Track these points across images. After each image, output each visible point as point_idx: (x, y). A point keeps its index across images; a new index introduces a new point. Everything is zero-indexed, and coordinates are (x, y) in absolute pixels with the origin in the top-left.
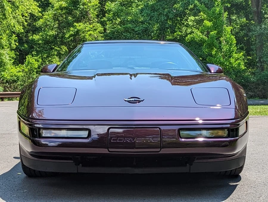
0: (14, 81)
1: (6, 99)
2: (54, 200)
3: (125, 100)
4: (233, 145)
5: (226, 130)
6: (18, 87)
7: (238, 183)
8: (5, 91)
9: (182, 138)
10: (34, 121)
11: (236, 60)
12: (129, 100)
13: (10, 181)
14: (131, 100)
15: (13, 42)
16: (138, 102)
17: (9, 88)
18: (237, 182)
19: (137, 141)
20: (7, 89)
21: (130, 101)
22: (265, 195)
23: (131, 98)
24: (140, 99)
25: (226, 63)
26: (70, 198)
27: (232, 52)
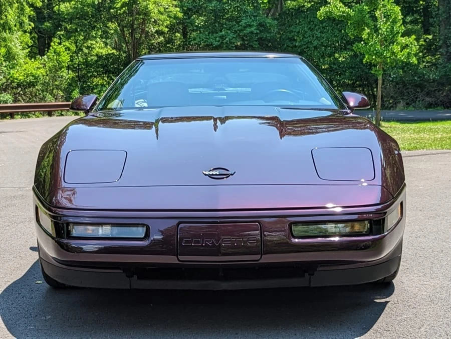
0: (32, 84)
1: (18, 115)
2: (93, 336)
3: (205, 173)
4: (377, 245)
5: (366, 222)
6: (38, 94)
7: (389, 298)
8: (15, 101)
9: (295, 237)
10: (60, 211)
11: (403, 48)
12: (211, 173)
13: (25, 298)
14: (214, 173)
15: (26, 21)
16: (226, 177)
17: (23, 96)
18: (386, 298)
19: (224, 244)
20: (19, 98)
21: (213, 175)
22: (428, 323)
23: (214, 169)
24: (228, 170)
25: (385, 54)
26: (120, 332)
27: (396, 34)
